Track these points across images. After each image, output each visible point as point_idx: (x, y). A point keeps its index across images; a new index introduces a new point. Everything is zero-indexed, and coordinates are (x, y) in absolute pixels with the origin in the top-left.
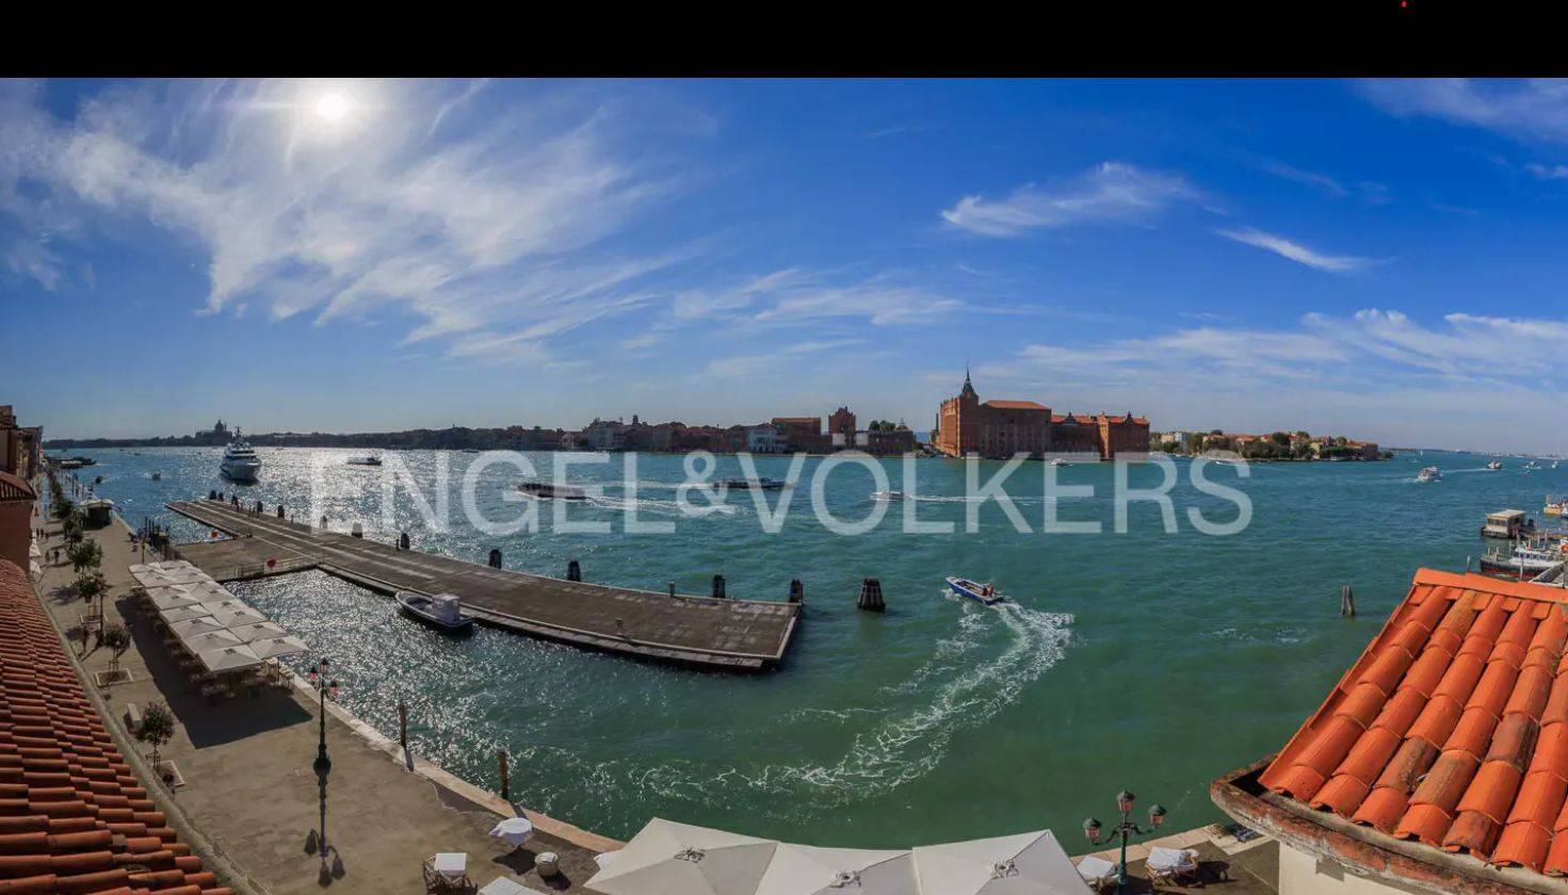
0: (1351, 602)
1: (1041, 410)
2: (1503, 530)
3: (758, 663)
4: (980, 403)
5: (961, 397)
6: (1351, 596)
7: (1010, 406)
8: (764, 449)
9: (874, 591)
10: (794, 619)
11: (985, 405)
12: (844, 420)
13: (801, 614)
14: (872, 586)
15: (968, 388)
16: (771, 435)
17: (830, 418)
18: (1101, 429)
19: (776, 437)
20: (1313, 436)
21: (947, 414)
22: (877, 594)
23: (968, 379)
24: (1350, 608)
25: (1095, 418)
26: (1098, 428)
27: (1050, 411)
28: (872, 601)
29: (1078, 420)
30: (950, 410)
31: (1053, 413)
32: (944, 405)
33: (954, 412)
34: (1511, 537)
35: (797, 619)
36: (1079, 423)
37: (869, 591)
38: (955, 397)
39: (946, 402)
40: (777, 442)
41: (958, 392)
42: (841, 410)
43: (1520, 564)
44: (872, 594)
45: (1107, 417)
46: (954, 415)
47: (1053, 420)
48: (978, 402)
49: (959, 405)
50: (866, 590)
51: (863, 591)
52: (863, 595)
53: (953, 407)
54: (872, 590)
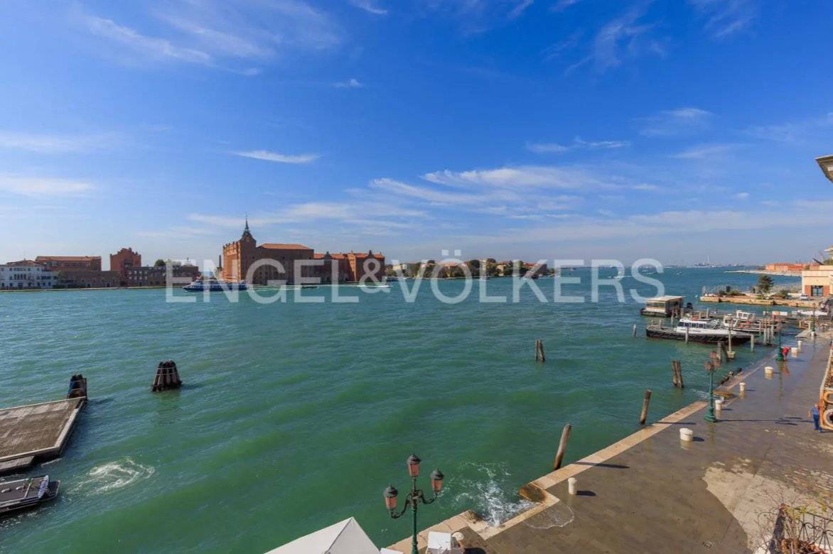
0: (542, 351)
1: (303, 250)
2: (663, 310)
3: (27, 461)
4: (257, 245)
5: (241, 241)
6: (541, 348)
7: (280, 248)
8: (25, 285)
9: (170, 370)
10: (76, 411)
11: (260, 247)
12: (126, 257)
13: (84, 406)
14: (167, 369)
15: (247, 235)
16: (36, 272)
17: (112, 257)
18: (351, 262)
19: (40, 273)
20: (498, 261)
21: (228, 254)
22: (174, 373)
23: (247, 228)
24: (541, 356)
25: (346, 255)
26: (348, 261)
27: (313, 251)
28: (168, 380)
29: (333, 257)
30: (231, 251)
31: (315, 252)
32: (226, 248)
33: (235, 252)
34: (669, 315)
35: (80, 411)
37: (165, 372)
38: (235, 241)
39: (228, 245)
40: (43, 278)
41: (239, 237)
42: (124, 251)
43: (685, 332)
44: (167, 375)
45: (354, 254)
46: (235, 255)
47: (315, 257)
48: (255, 245)
49: (239, 246)
50: (161, 372)
51: (158, 373)
52: (158, 377)
53: (234, 249)
54: (168, 371)
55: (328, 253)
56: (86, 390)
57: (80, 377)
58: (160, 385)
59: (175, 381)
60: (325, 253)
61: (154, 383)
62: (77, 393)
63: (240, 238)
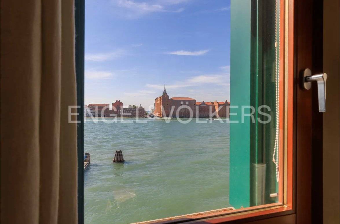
4: (169, 98)
5: (162, 96)
9: (120, 155)
11: (171, 99)
12: (118, 104)
14: (119, 154)
15: (165, 93)
17: (113, 103)
18: (215, 107)
21: (157, 103)
22: (121, 156)
23: (165, 90)
25: (213, 103)
27: (195, 100)
28: (119, 159)
29: (206, 104)
30: (158, 101)
31: (197, 102)
32: (156, 100)
33: (160, 102)
36: (207, 105)
37: (118, 155)
38: (160, 96)
39: (157, 98)
42: (117, 101)
44: (119, 156)
45: (217, 102)
46: (159, 103)
47: (197, 104)
48: (168, 98)
49: (161, 99)
50: (116, 155)
51: (115, 155)
52: (115, 157)
53: (159, 100)
54: (119, 155)
55: (203, 101)
56: (90, 159)
57: (88, 153)
58: (116, 161)
59: (121, 160)
60: (202, 102)
61: (114, 159)
62: (87, 160)
63: (162, 95)
